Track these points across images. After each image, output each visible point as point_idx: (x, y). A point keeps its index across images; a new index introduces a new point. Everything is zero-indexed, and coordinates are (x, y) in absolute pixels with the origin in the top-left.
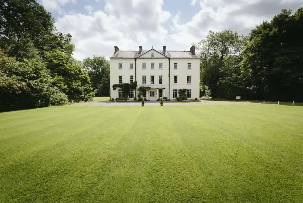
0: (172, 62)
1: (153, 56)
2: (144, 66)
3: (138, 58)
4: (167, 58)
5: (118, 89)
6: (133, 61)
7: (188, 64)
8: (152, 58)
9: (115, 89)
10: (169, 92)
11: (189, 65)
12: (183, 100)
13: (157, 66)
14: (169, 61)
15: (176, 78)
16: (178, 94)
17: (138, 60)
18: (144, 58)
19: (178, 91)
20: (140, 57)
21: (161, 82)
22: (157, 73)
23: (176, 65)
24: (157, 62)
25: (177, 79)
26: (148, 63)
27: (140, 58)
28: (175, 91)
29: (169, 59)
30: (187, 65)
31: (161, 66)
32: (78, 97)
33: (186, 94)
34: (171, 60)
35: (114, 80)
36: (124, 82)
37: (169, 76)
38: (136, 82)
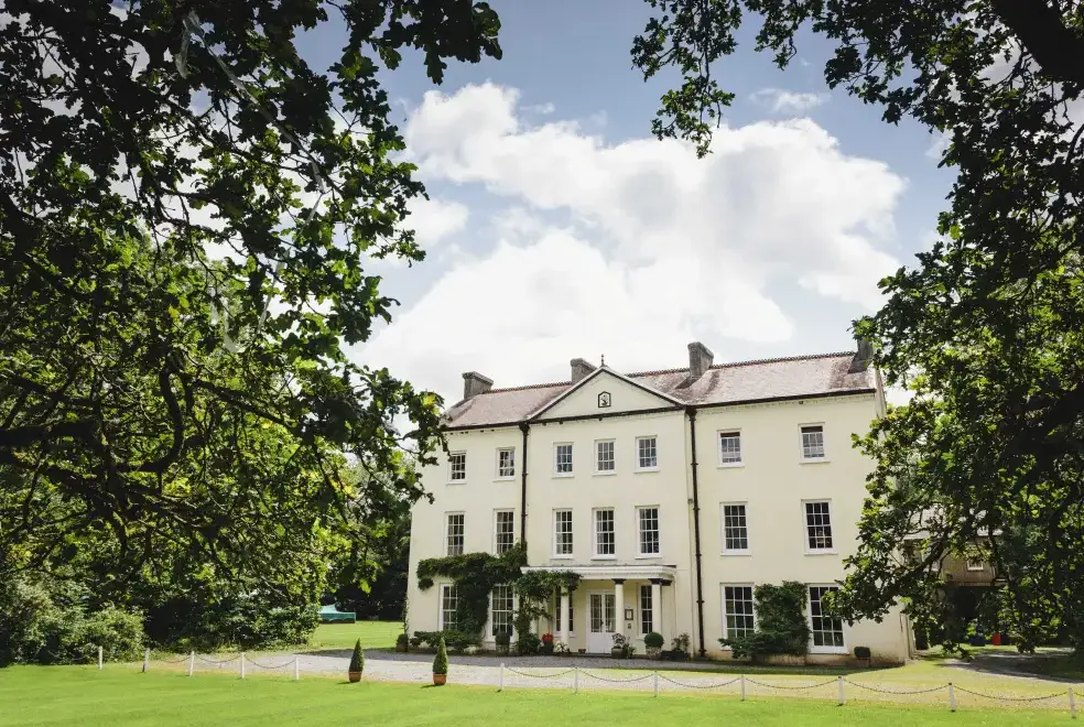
0: (710, 427)
1: (605, 405)
2: (565, 460)
3: (536, 421)
4: (678, 407)
5: (442, 583)
6: (513, 439)
7: (804, 430)
8: (600, 417)
9: (425, 584)
10: (700, 602)
11: (812, 433)
12: (774, 659)
13: (627, 453)
14: (693, 421)
15: (735, 516)
16: (755, 613)
17: (536, 432)
18: (561, 420)
19: (754, 599)
20: (543, 417)
21: (650, 542)
22: (627, 491)
23: (730, 439)
24: (625, 436)
25: (743, 522)
26: (584, 440)
27: (545, 422)
28: (737, 596)
29: (691, 411)
30: (801, 435)
31: (648, 452)
32: (212, 627)
33: (808, 613)
34: (701, 417)
35: (427, 540)
36: (471, 547)
37: (696, 510)
38: (524, 545)
